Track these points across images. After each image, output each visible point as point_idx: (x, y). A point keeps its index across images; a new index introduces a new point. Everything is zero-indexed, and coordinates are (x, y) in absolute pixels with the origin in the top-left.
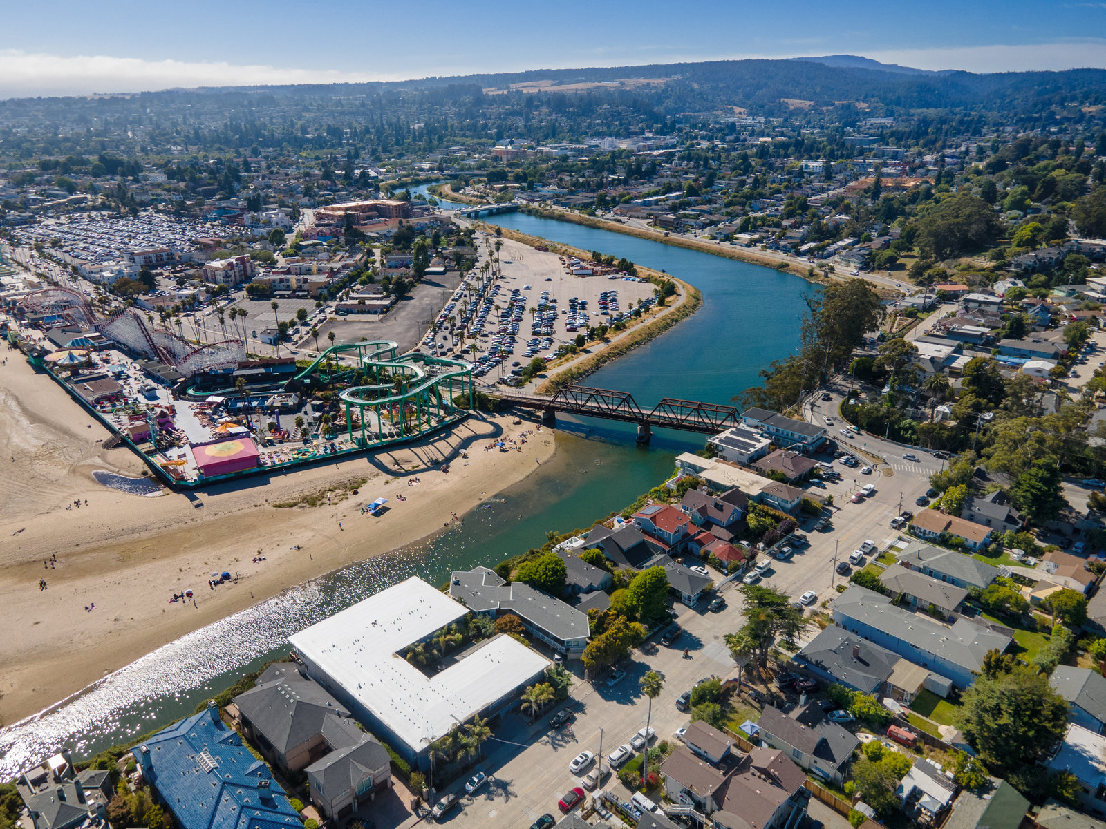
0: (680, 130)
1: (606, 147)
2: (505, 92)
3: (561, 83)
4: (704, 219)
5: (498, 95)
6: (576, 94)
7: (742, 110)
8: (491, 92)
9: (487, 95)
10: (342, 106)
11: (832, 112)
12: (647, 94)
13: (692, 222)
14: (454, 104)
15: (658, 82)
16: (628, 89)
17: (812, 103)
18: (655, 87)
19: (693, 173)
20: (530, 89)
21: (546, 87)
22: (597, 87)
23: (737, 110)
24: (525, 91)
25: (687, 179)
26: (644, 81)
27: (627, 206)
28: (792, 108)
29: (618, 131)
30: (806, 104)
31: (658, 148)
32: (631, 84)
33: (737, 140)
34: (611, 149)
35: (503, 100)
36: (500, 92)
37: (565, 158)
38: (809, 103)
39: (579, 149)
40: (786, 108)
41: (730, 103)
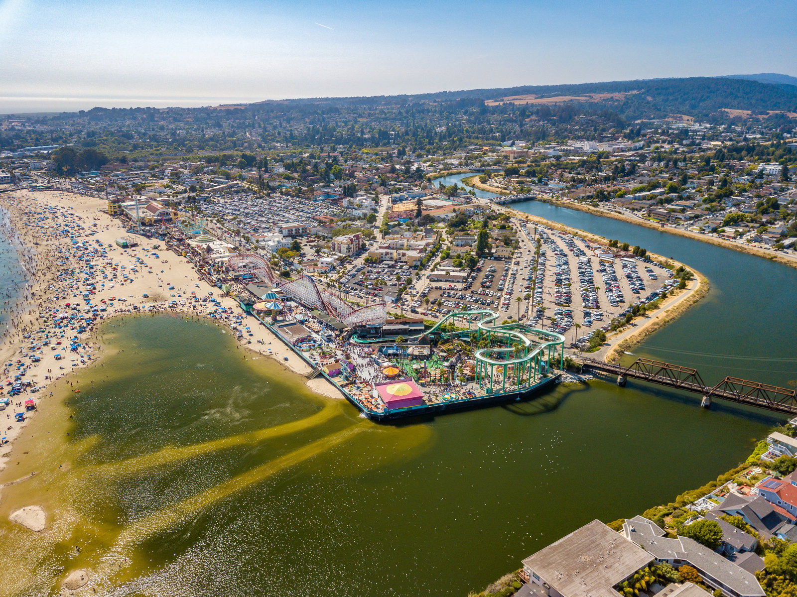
0: (645, 135)
1: (588, 148)
2: (501, 103)
3: (542, 97)
4: (689, 213)
5: (497, 106)
6: (556, 105)
7: (690, 118)
8: (490, 103)
9: (488, 106)
10: (385, 114)
11: (767, 120)
12: (611, 106)
13: (680, 215)
14: (465, 113)
15: (619, 96)
16: (596, 101)
17: (749, 112)
18: (617, 100)
19: (666, 173)
20: (520, 101)
21: (530, 100)
22: (571, 100)
23: (685, 117)
24: (517, 103)
25: (662, 178)
26: (609, 95)
27: (622, 200)
28: (732, 116)
29: (594, 135)
30: (745, 113)
31: (630, 150)
32: (598, 97)
33: (693, 143)
34: (592, 150)
35: (502, 110)
36: (497, 104)
37: (558, 158)
38: (746, 112)
39: (567, 150)
40: (727, 116)
41: (680, 112)
